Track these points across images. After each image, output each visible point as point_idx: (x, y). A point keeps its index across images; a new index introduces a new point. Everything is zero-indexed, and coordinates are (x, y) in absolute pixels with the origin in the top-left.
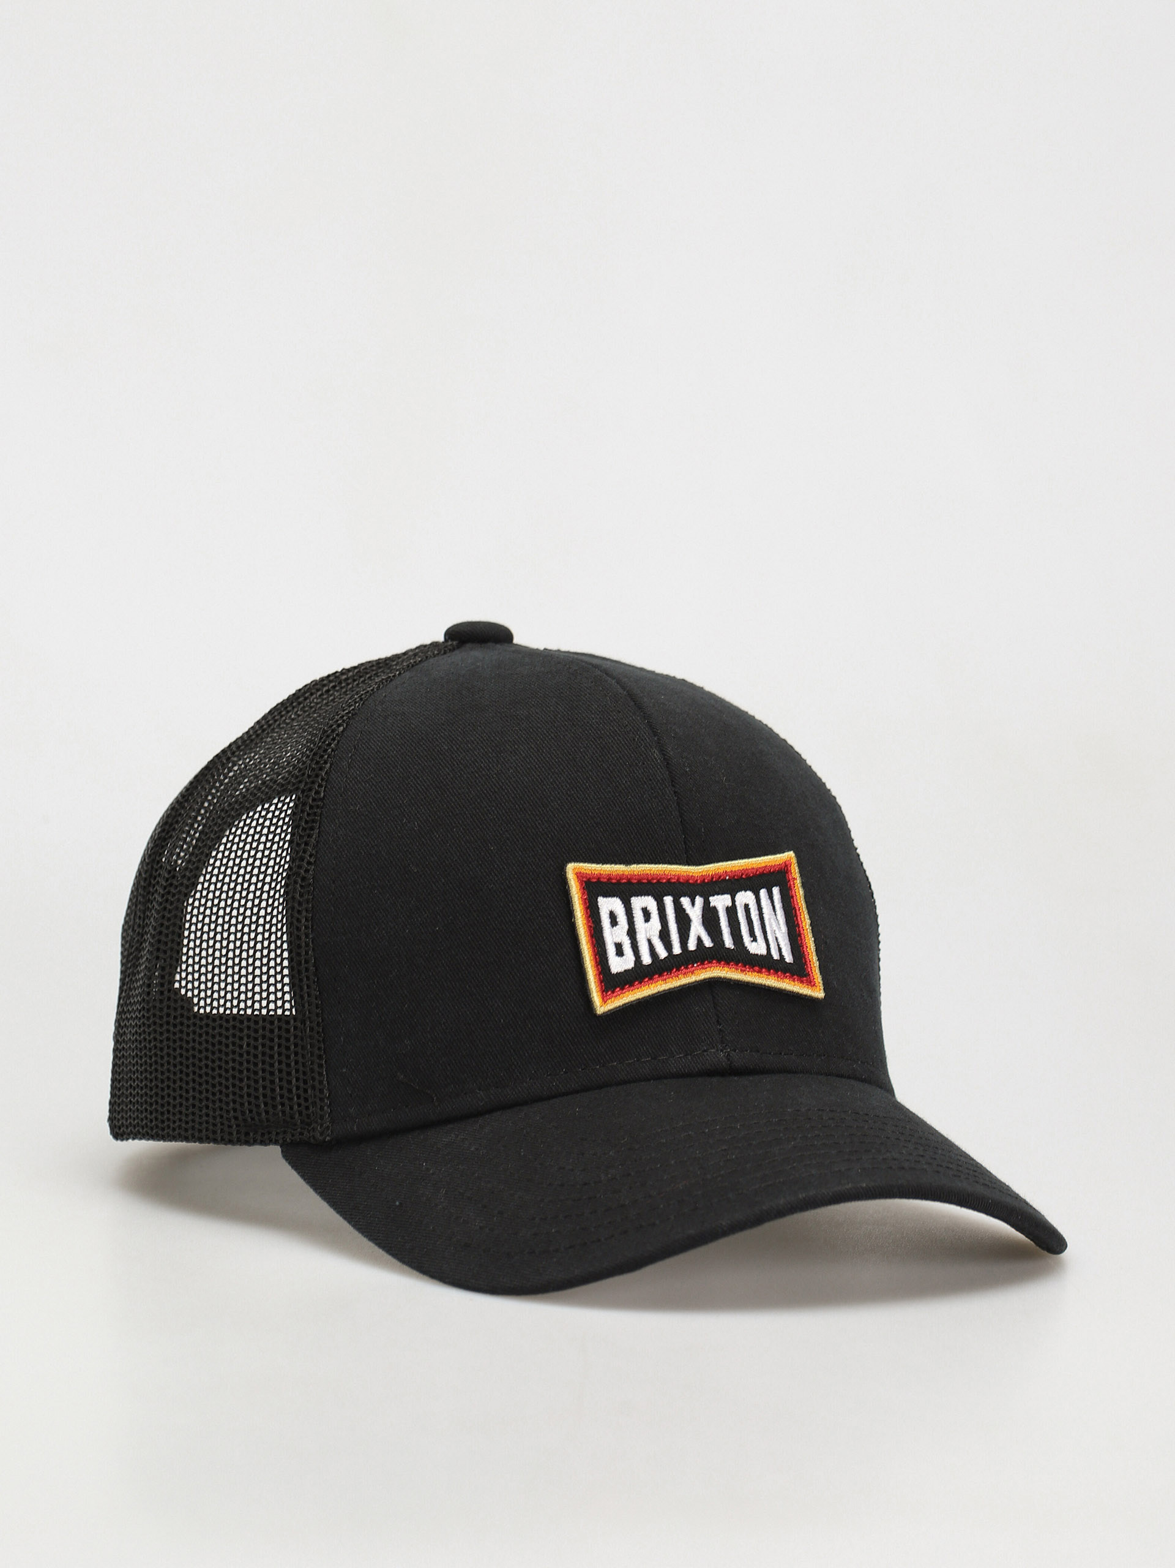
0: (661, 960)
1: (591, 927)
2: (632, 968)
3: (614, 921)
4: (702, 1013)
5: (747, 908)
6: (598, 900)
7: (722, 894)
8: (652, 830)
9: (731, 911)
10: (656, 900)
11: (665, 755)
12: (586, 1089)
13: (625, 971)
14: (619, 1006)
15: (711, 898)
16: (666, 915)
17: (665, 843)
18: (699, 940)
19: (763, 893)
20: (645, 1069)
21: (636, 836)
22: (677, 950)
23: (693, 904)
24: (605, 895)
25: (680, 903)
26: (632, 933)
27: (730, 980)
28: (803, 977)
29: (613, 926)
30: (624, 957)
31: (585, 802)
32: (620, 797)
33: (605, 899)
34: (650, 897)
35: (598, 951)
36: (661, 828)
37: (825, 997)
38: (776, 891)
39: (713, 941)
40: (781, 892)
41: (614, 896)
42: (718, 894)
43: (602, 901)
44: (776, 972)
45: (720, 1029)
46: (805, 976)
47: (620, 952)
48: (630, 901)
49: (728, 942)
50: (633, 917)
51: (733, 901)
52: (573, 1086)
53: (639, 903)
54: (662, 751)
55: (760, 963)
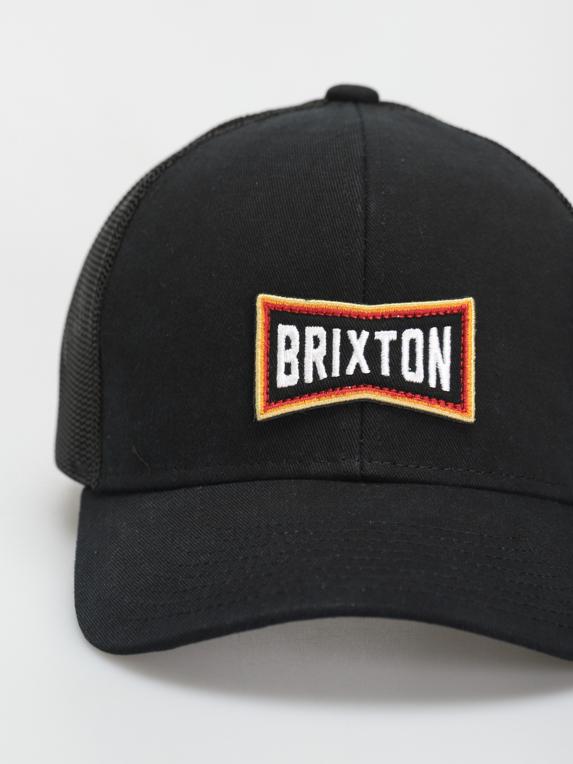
0: (320, 381)
1: (268, 348)
2: (295, 385)
3: (288, 346)
4: (348, 428)
5: (413, 343)
6: (279, 326)
7: (389, 330)
8: (337, 272)
9: (396, 346)
10: (326, 330)
11: (368, 210)
12: (243, 480)
13: (289, 387)
14: (277, 416)
15: (376, 333)
16: (332, 343)
17: (346, 284)
18: (358, 366)
19: (434, 331)
20: (290, 469)
21: (322, 276)
22: (336, 373)
23: (358, 336)
24: (285, 323)
25: (347, 334)
26: (301, 356)
27: (380, 402)
28: (457, 404)
29: (286, 349)
30: (290, 375)
31: (289, 244)
32: (318, 242)
33: (284, 326)
34: (322, 328)
35: (270, 368)
36: (345, 271)
37: (474, 422)
38: (447, 330)
39: (370, 368)
40: (452, 332)
41: (292, 324)
42: (384, 329)
43: (281, 327)
44: (430, 398)
45: (361, 443)
46: (459, 403)
47: (288, 371)
48: (305, 329)
49: (386, 371)
50: (305, 343)
51: (399, 336)
52: (234, 476)
53: (311, 331)
54: (366, 208)
55: (413, 390)
